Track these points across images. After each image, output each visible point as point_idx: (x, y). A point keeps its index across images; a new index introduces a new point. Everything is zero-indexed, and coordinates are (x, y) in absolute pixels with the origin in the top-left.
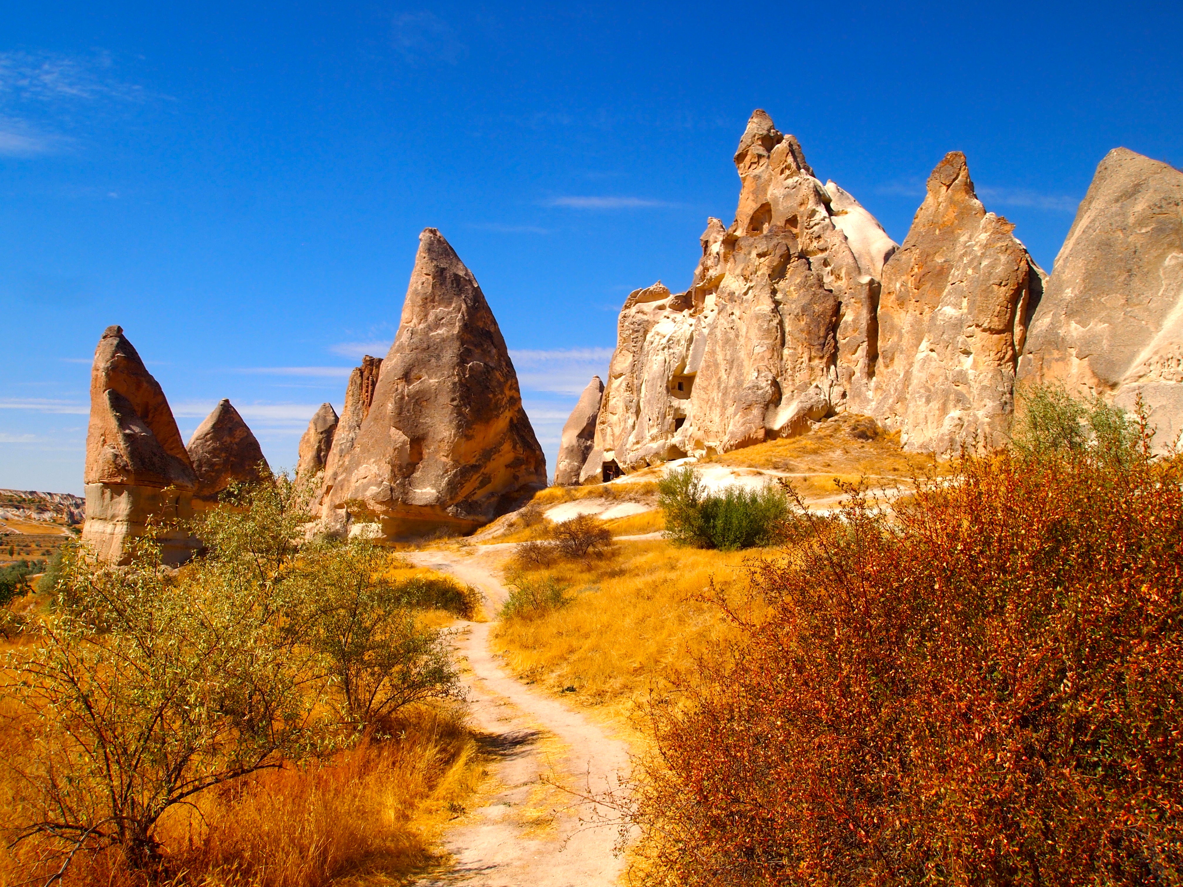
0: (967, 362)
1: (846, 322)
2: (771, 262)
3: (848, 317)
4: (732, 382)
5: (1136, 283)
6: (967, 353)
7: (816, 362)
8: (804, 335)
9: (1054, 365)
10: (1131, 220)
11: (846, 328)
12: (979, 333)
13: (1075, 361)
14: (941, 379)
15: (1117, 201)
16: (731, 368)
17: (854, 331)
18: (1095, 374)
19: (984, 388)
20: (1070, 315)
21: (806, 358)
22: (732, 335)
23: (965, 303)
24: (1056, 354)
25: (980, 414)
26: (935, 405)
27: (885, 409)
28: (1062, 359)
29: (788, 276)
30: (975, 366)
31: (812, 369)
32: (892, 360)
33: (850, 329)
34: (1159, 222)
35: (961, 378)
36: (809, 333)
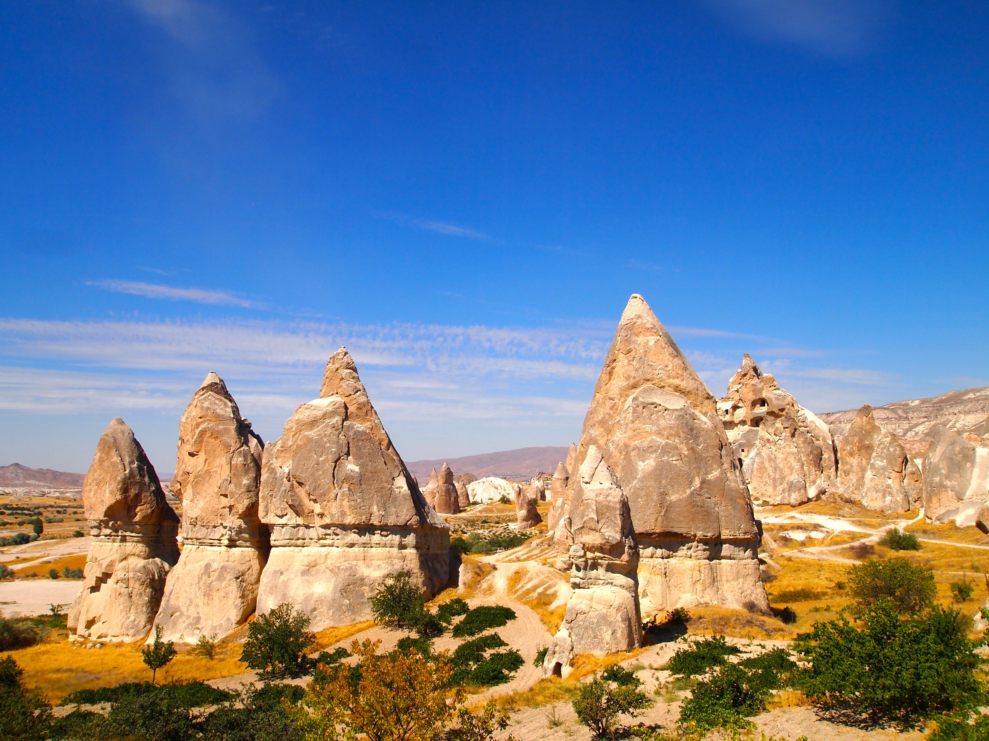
0: (890, 481)
1: (825, 458)
2: (790, 431)
3: (825, 456)
4: (777, 476)
5: (961, 471)
6: (890, 478)
7: (817, 472)
8: (812, 462)
9: (943, 492)
10: (956, 452)
11: (825, 460)
12: (894, 473)
13: (950, 492)
14: (880, 486)
15: (950, 445)
16: (776, 471)
17: (829, 461)
18: (957, 496)
19: (897, 490)
20: (946, 478)
21: (813, 471)
22: (773, 457)
23: (885, 461)
24: (943, 489)
25: (898, 498)
26: (880, 494)
27: (849, 491)
28: (945, 491)
29: (796, 436)
30: (893, 483)
31: (816, 475)
32: (848, 474)
33: (827, 461)
34: (963, 454)
35: (889, 486)
36: (814, 461)
